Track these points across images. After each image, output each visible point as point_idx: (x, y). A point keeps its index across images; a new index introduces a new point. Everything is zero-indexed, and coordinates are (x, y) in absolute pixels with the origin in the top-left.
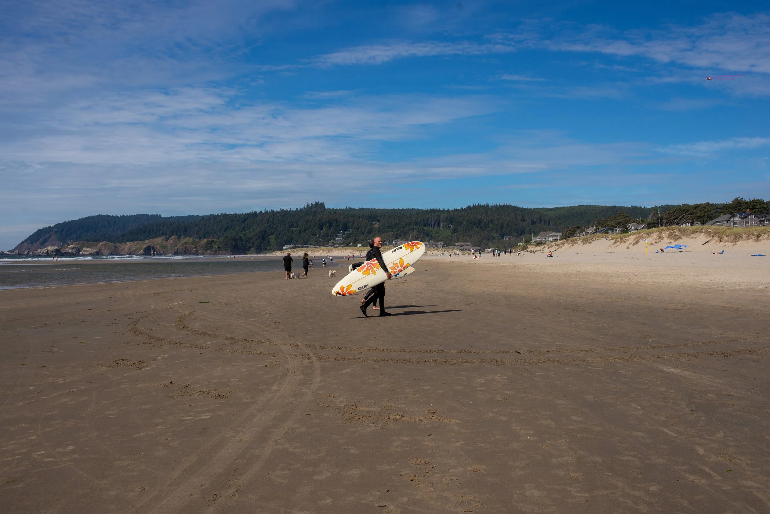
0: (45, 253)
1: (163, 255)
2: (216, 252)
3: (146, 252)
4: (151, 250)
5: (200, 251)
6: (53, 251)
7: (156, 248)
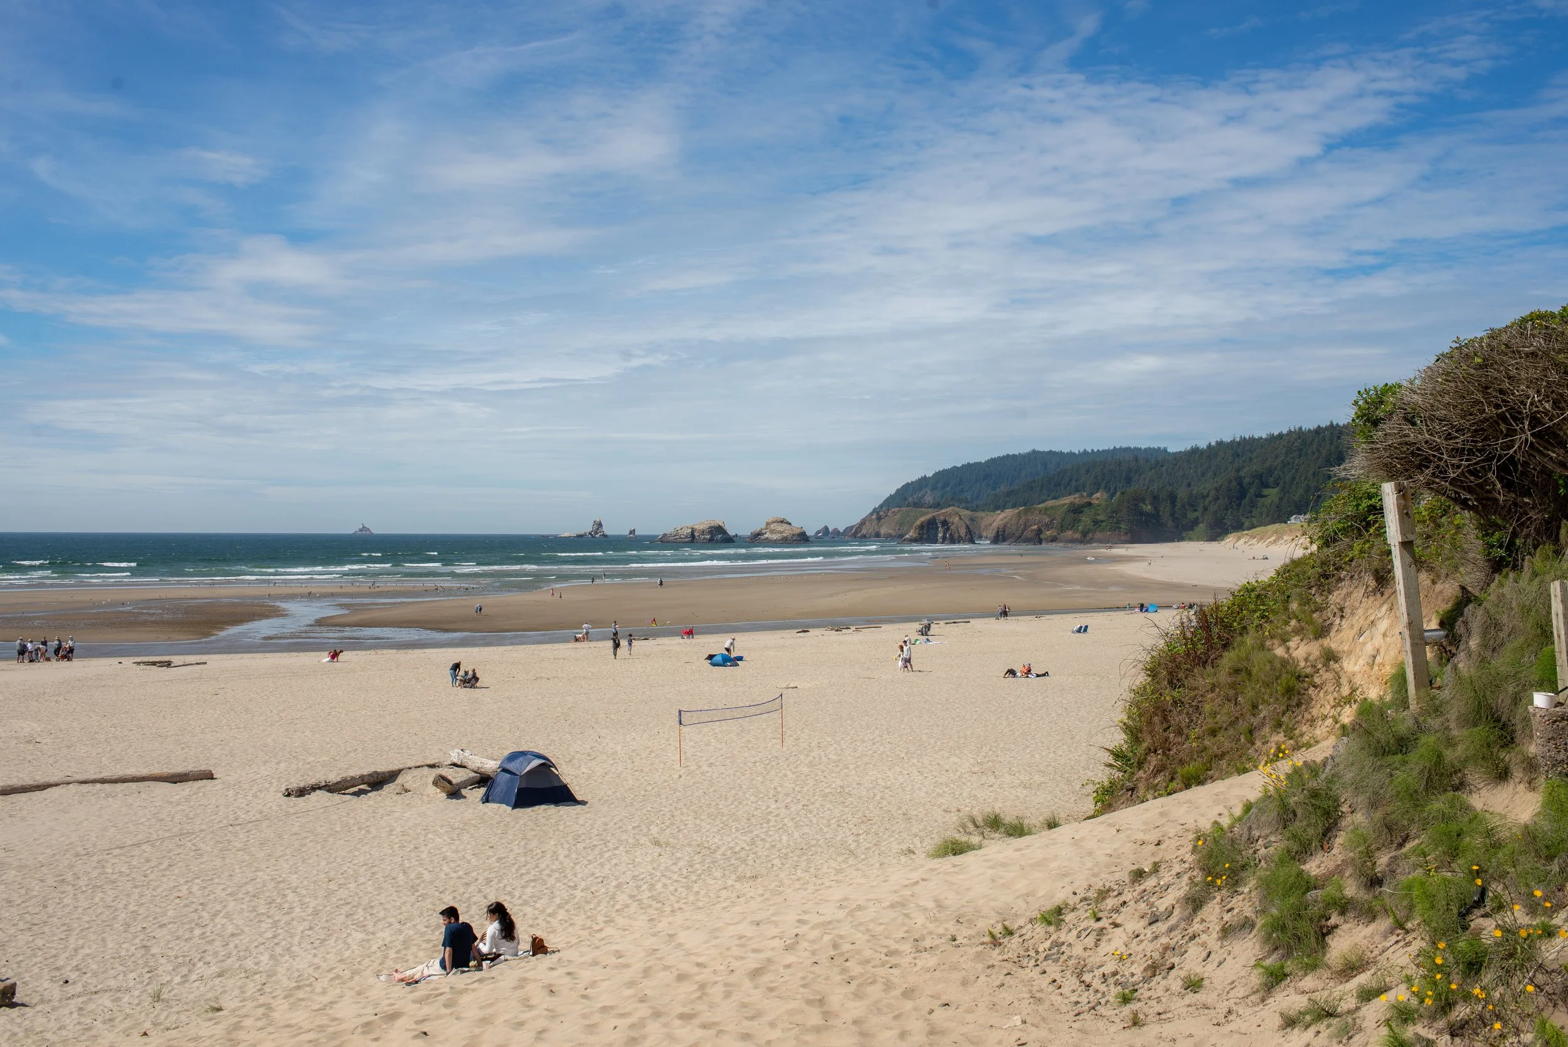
0: (687, 537)
1: (959, 542)
2: (1085, 534)
3: (923, 534)
4: (938, 528)
5: (1048, 533)
6: (703, 531)
7: (953, 523)
